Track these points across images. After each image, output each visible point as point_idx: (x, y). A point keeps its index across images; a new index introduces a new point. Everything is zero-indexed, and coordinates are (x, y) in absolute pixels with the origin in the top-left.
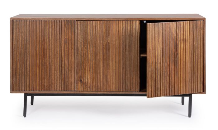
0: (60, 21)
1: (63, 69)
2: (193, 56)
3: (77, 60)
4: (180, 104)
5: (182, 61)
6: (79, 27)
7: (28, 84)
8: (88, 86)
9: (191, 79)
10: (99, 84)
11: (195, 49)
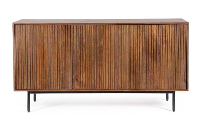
0: (58, 25)
1: (61, 69)
2: (175, 56)
3: (73, 61)
4: (165, 100)
5: (164, 60)
6: (75, 31)
7: (29, 83)
8: (84, 85)
9: (173, 76)
10: (93, 83)
11: (178, 50)
